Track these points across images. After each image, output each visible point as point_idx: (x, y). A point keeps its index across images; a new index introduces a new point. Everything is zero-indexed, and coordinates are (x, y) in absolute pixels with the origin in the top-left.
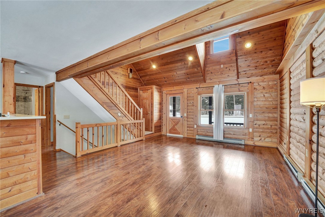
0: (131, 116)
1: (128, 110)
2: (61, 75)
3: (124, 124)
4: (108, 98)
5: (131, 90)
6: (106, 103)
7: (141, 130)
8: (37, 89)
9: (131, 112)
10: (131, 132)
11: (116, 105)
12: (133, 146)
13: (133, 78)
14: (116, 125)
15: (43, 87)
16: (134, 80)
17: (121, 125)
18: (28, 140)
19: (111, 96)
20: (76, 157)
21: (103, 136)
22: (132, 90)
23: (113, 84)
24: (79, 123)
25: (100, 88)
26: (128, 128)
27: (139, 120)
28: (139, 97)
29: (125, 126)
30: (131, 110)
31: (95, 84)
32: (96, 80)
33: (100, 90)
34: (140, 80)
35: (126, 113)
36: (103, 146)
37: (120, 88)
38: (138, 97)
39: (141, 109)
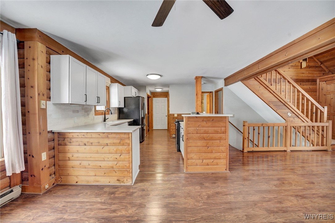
0: (307, 116)
1: (303, 110)
2: (229, 81)
3: (296, 126)
4: (275, 97)
5: (304, 83)
6: (273, 102)
7: (325, 136)
8: (208, 94)
9: (307, 112)
10: (307, 137)
11: (285, 104)
12: (309, 155)
13: (308, 67)
14: (285, 127)
15: (213, 92)
16: (310, 69)
17: (292, 127)
18: (222, 131)
19: (279, 94)
20: (243, 152)
21: (269, 137)
22: (307, 83)
23: (282, 80)
24: (247, 122)
25: (266, 87)
26: (302, 132)
27: (320, 122)
28: (318, 91)
29: (297, 129)
30: (307, 109)
31: (262, 83)
32: (262, 79)
33: (266, 88)
34: (321, 67)
35: (300, 112)
36: (268, 147)
37: (290, 83)
38: (316, 92)
39: (324, 108)
